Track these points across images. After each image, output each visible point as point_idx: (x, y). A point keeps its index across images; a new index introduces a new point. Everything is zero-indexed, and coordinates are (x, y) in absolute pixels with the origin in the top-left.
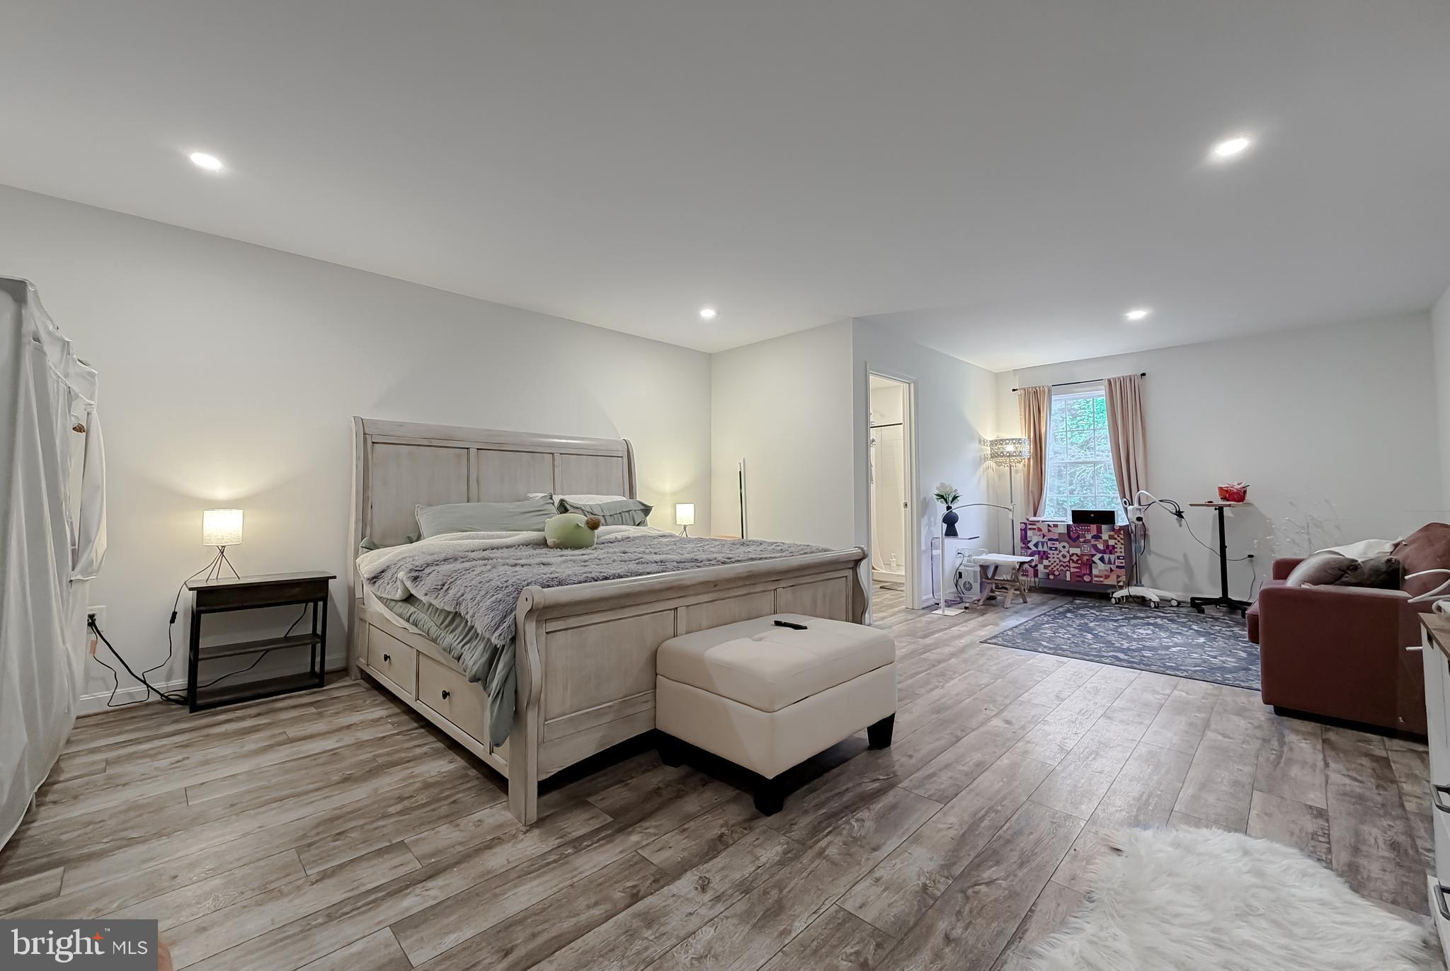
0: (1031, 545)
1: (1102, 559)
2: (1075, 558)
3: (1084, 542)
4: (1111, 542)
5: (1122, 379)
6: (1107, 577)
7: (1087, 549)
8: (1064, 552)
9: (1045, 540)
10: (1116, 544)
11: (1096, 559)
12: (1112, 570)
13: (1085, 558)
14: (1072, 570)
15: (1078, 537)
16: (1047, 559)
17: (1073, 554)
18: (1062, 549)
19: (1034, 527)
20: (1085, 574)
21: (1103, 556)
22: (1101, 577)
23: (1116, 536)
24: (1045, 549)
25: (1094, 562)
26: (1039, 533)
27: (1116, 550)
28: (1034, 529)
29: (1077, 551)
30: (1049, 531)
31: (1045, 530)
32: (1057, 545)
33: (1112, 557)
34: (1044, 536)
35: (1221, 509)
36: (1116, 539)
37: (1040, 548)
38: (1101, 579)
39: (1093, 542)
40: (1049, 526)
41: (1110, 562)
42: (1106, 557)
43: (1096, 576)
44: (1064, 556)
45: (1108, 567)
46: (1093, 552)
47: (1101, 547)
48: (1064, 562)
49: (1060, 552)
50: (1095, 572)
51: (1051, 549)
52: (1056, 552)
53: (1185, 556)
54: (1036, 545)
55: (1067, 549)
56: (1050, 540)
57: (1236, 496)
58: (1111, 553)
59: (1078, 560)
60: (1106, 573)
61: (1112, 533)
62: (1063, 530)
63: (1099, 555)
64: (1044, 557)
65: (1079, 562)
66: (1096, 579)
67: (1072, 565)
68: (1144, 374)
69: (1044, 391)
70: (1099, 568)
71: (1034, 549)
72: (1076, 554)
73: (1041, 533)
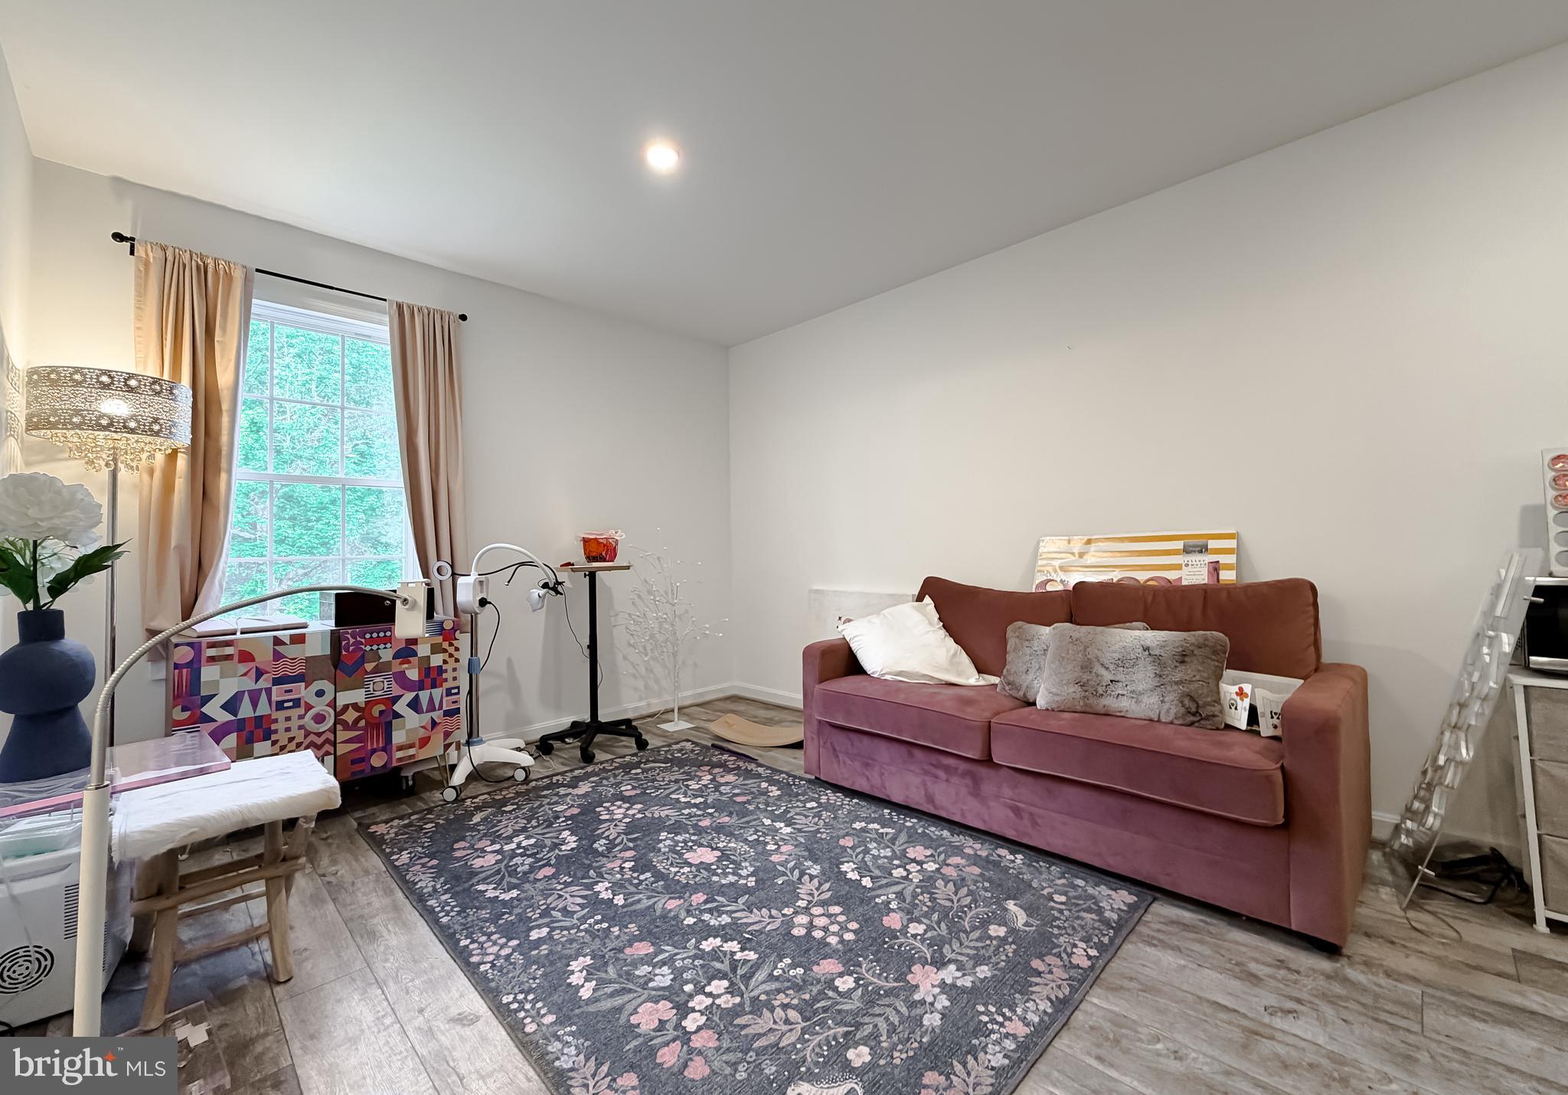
0: (213, 709)
1: (415, 705)
2: (351, 716)
3: (376, 671)
4: (436, 660)
5: (426, 311)
6: (424, 742)
7: (381, 685)
8: (320, 706)
9: (263, 683)
10: (445, 662)
11: (401, 707)
12: (434, 724)
13: (376, 711)
14: (342, 749)
15: (363, 660)
16: (266, 738)
17: (346, 707)
18: (313, 700)
19: (229, 650)
20: (374, 751)
21: (417, 698)
22: (411, 746)
23: (446, 645)
24: (263, 709)
25: (397, 715)
26: (242, 668)
27: (445, 676)
28: (229, 657)
29: (358, 696)
30: (278, 656)
31: (264, 656)
32: (302, 691)
33: (437, 693)
34: (260, 673)
35: (592, 576)
36: (445, 651)
37: (246, 711)
38: (412, 751)
39: (397, 667)
40: (277, 641)
41: (431, 708)
42: (424, 696)
43: (400, 748)
44: (320, 719)
45: (426, 718)
46: (396, 690)
47: (413, 674)
48: (319, 735)
49: (309, 707)
50: (398, 737)
51: (280, 706)
52: (295, 713)
54: (231, 706)
55: (328, 697)
56: (277, 682)
58: (434, 686)
59: (357, 721)
60: (422, 733)
61: (439, 639)
62: (318, 648)
63: (409, 696)
64: (260, 732)
65: (362, 723)
66: (399, 754)
67: (342, 735)
68: (463, 317)
69: (229, 277)
70: (409, 725)
71: (224, 717)
72: (355, 706)
73: (252, 664)
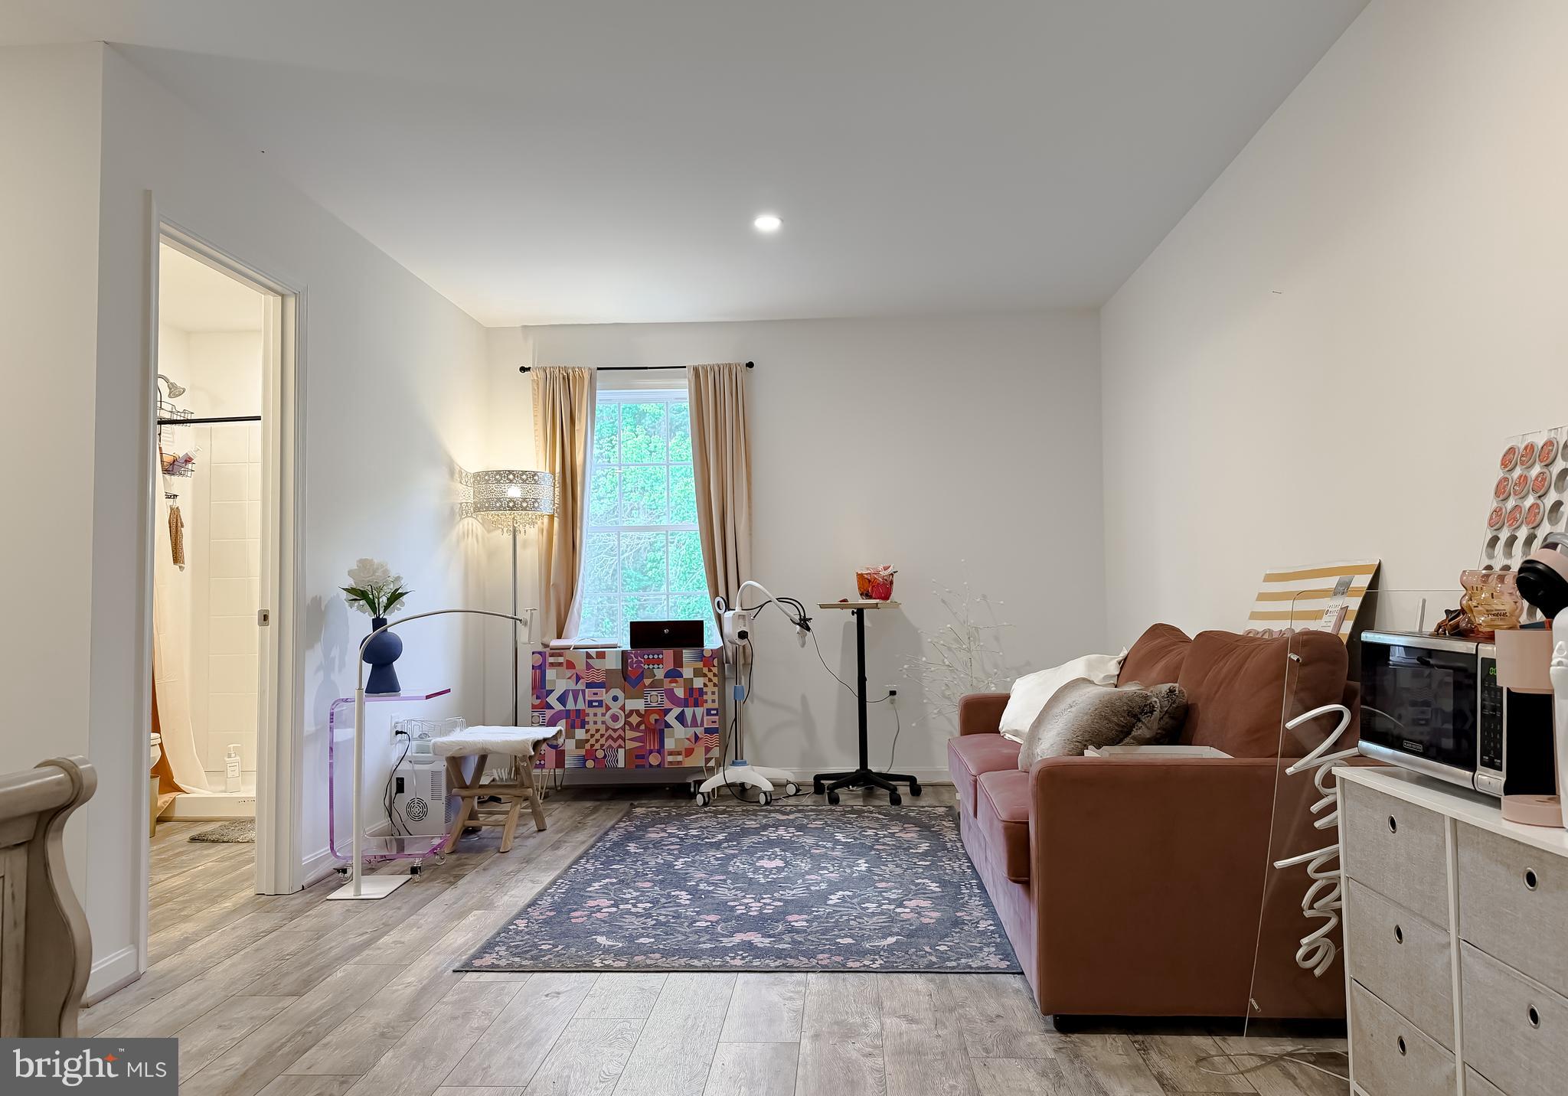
0: (552, 700)
1: (681, 718)
2: (635, 720)
3: (652, 685)
4: (698, 683)
5: (716, 369)
6: (689, 752)
7: (655, 698)
8: (615, 708)
9: (581, 686)
10: (705, 685)
11: (671, 718)
12: (697, 738)
13: (653, 717)
14: (630, 745)
15: (641, 676)
16: (583, 727)
17: (632, 712)
18: (611, 703)
19: (561, 660)
20: (651, 752)
21: (683, 712)
22: (679, 753)
23: (705, 670)
24: (581, 705)
25: (668, 726)
26: (569, 673)
27: (705, 697)
28: (560, 664)
29: (638, 704)
30: (589, 667)
31: (580, 666)
32: (605, 696)
33: (699, 711)
34: (578, 678)
35: (860, 613)
36: (705, 675)
37: (570, 705)
38: (680, 758)
39: (667, 682)
40: (589, 656)
41: (694, 723)
42: (689, 712)
43: (671, 753)
44: (615, 718)
45: (690, 731)
46: (667, 705)
47: (680, 693)
48: (615, 730)
49: (608, 708)
50: (669, 744)
51: (590, 704)
52: (600, 711)
53: (804, 699)
54: (562, 699)
55: (620, 703)
56: (589, 685)
57: (877, 588)
58: (696, 705)
59: (639, 724)
60: (687, 744)
61: (700, 665)
62: (613, 663)
63: (676, 711)
64: (578, 722)
65: (643, 727)
66: (670, 758)
67: (630, 734)
68: (750, 365)
69: (582, 378)
70: (677, 736)
71: (558, 706)
72: (637, 712)
73: (574, 671)
